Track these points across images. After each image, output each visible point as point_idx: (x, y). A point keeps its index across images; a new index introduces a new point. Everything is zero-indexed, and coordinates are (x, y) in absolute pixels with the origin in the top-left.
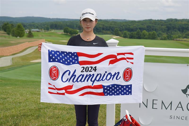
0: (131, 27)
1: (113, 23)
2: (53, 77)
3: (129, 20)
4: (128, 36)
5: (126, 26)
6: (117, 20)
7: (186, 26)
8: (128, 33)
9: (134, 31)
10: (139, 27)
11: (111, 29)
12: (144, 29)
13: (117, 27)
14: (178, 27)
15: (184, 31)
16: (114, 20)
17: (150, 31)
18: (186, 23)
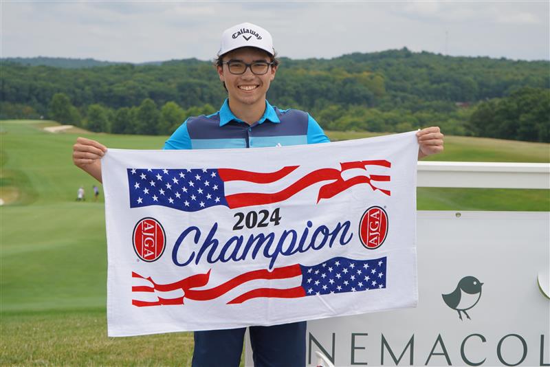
0: (119, 89)
1: (44, 75)
2: (145, 252)
3: (106, 62)
4: (109, 124)
5: (98, 84)
6: (59, 59)
7: (324, 87)
8: (105, 112)
9: (130, 107)
10: (149, 87)
11: (37, 96)
12: (168, 97)
13: (59, 91)
14: (295, 88)
15: (318, 101)
16: (46, 59)
17: (192, 105)
18: (324, 74)
